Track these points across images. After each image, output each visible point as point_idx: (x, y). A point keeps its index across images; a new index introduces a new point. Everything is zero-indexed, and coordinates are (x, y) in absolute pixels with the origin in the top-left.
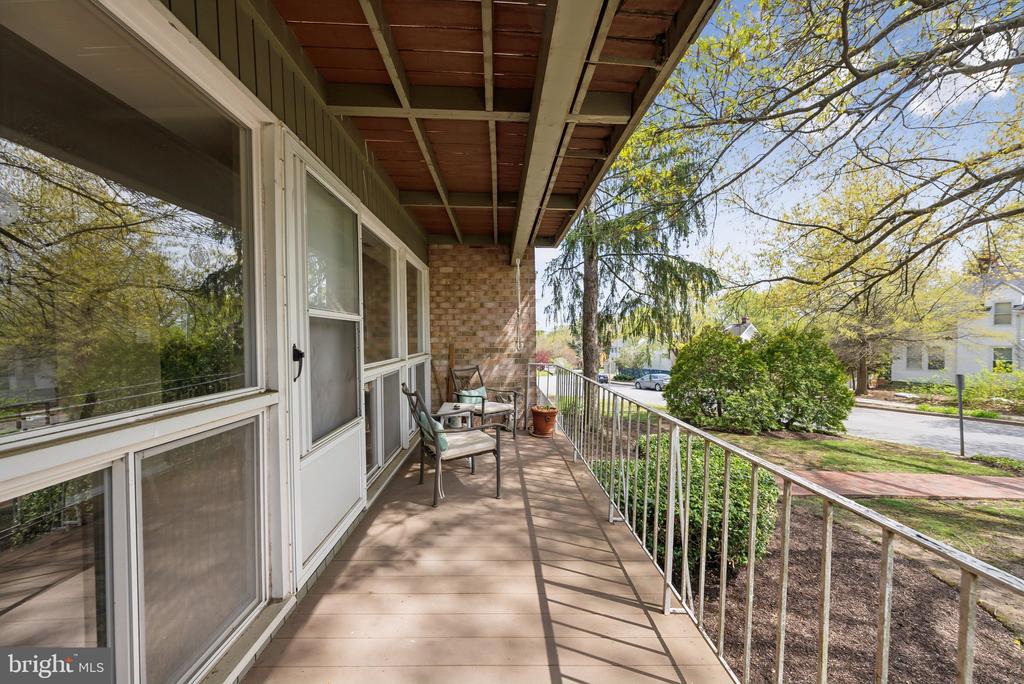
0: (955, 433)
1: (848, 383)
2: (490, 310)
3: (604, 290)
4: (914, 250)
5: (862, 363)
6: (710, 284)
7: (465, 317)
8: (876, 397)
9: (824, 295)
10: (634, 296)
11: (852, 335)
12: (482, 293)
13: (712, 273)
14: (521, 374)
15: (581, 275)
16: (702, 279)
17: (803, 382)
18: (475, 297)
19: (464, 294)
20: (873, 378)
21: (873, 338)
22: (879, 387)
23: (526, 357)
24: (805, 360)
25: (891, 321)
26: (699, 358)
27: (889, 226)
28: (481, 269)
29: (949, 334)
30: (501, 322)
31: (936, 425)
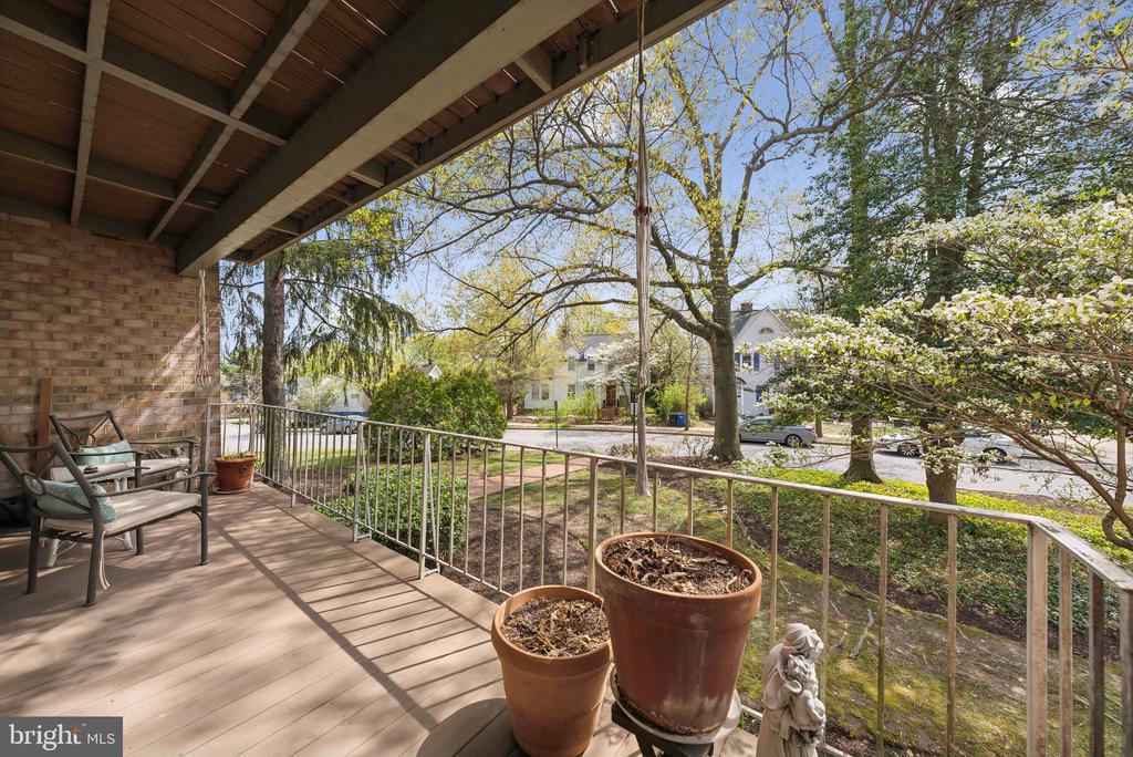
0: (553, 439)
1: (503, 411)
2: (134, 331)
3: (292, 321)
4: (536, 319)
5: (510, 397)
6: (409, 326)
7: (78, 338)
8: (517, 421)
9: (488, 345)
10: (328, 331)
11: (504, 375)
12: (121, 305)
13: (410, 317)
14: (193, 419)
15: (259, 298)
16: (401, 321)
17: (477, 413)
18: (103, 310)
19: (77, 302)
20: (515, 408)
21: (515, 378)
22: (519, 414)
23: (203, 395)
24: (477, 394)
25: (524, 366)
26: (396, 396)
27: (524, 301)
28: (117, 271)
29: (549, 376)
30: (157, 349)
31: (546, 435)
